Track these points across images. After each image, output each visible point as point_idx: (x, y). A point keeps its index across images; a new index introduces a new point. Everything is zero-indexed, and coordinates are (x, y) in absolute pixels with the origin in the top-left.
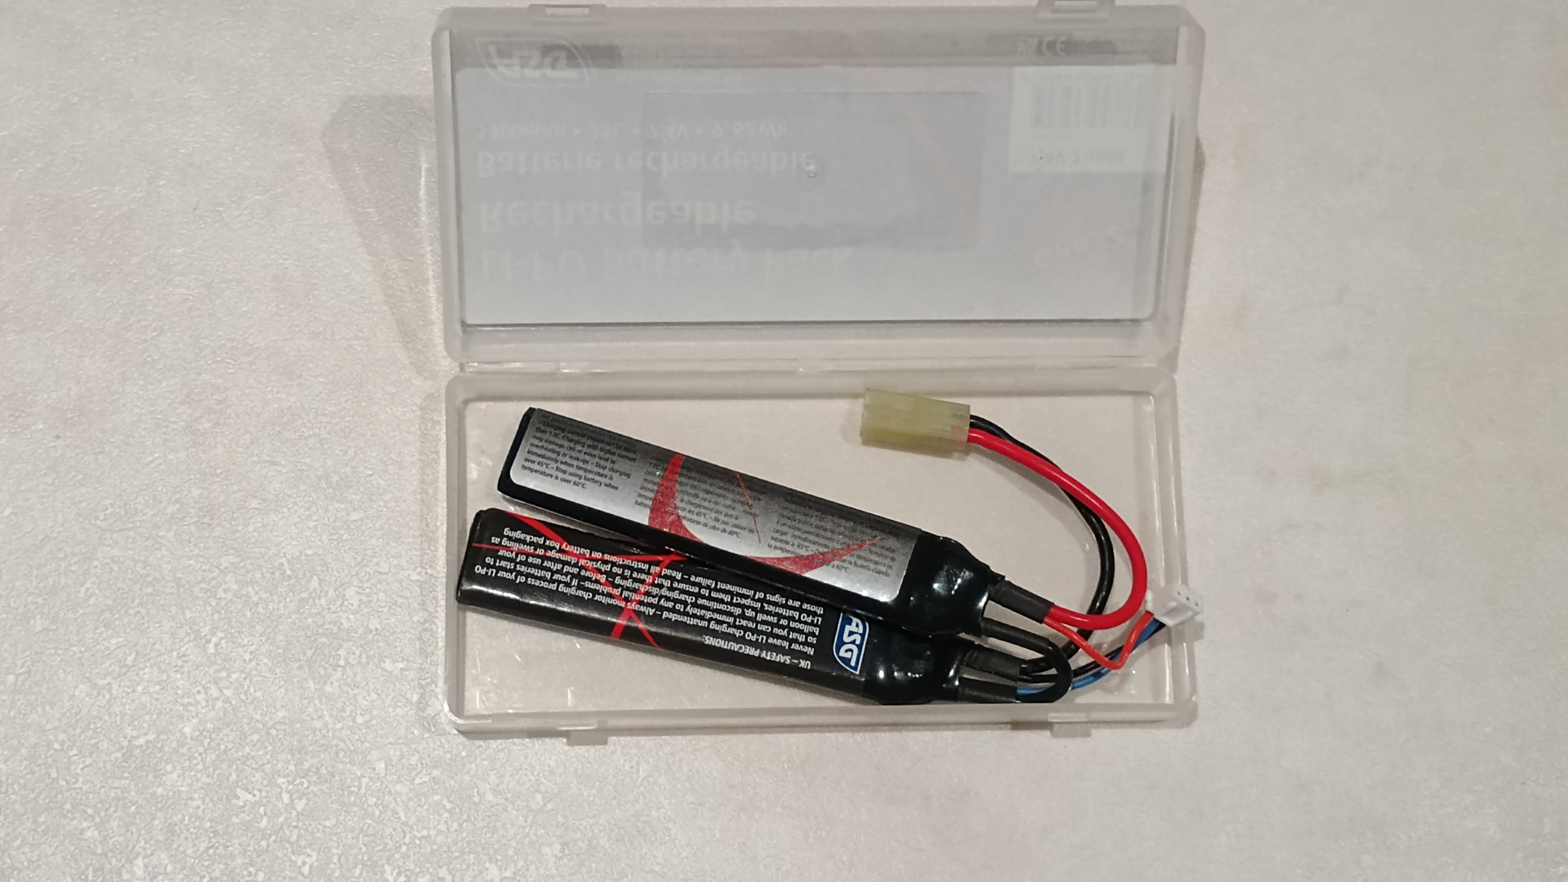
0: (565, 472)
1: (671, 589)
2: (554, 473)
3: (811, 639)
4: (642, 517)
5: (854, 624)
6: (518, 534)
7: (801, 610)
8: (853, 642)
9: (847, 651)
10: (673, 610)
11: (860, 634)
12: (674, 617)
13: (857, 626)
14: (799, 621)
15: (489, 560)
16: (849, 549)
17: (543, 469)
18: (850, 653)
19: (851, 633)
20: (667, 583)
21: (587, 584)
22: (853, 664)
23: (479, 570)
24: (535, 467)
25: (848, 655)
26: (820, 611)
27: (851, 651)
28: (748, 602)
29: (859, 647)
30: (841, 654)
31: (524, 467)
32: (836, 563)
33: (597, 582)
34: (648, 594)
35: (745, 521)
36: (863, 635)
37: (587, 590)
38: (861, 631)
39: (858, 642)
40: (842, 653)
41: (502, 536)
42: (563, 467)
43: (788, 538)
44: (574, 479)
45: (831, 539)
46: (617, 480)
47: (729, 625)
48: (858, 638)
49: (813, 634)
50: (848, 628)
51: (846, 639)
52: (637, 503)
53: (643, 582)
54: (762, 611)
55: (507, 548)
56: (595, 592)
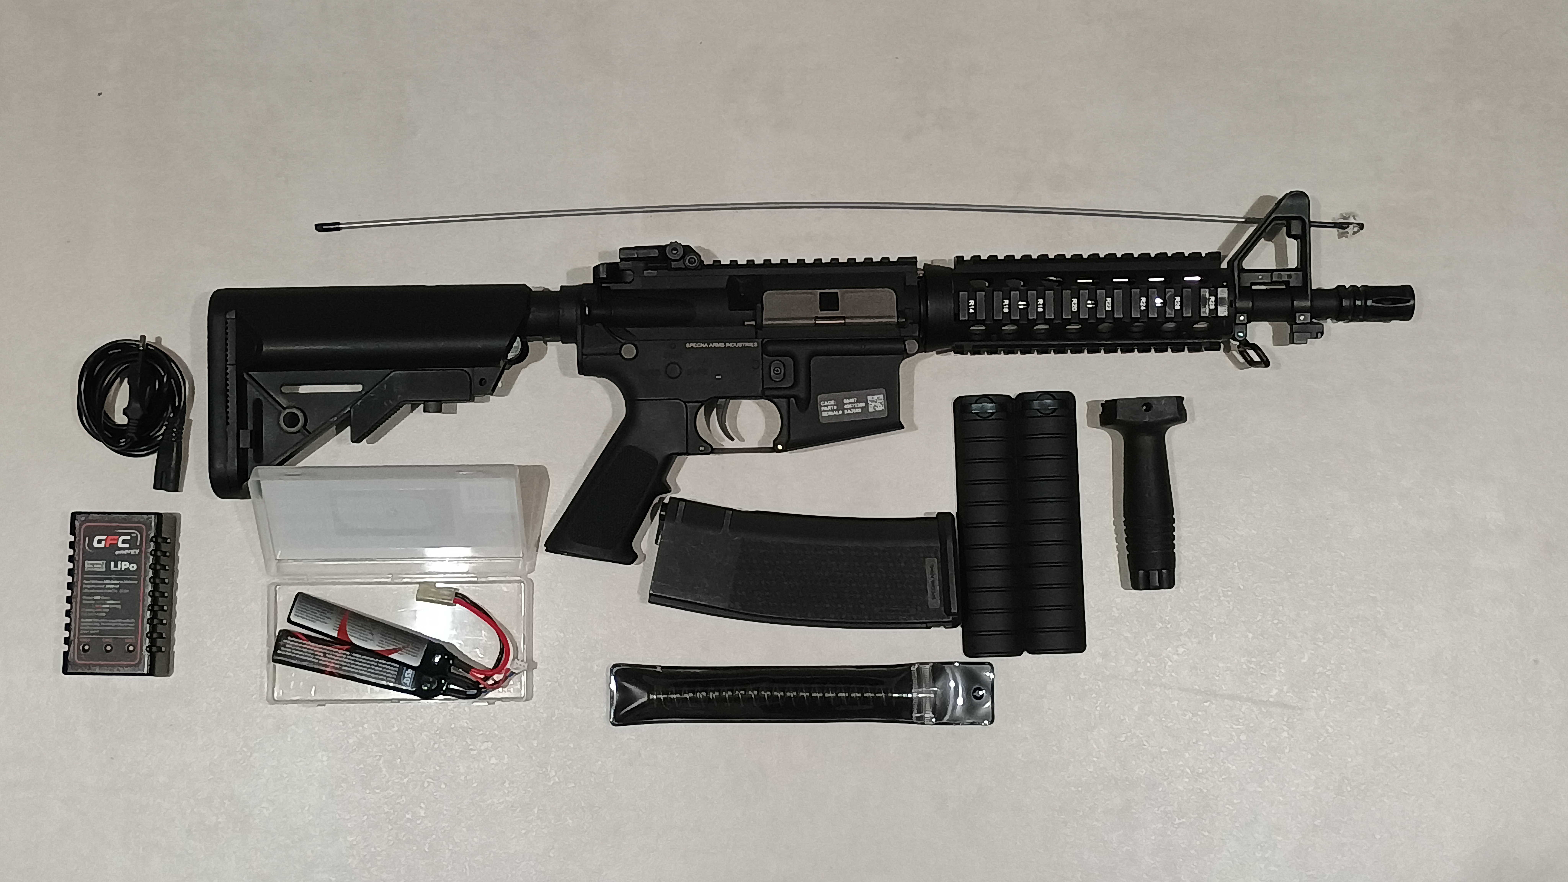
0: (309, 616)
1: (346, 658)
2: (306, 616)
4: (335, 634)
6: (293, 639)
7: (391, 666)
10: (346, 666)
12: (347, 668)
13: (410, 671)
14: (390, 670)
15: (282, 648)
16: (405, 646)
17: (302, 615)
19: (408, 674)
20: (345, 656)
21: (316, 657)
23: (279, 652)
24: (299, 614)
26: (398, 666)
27: (408, 680)
28: (372, 663)
29: (411, 679)
31: (295, 615)
32: (399, 652)
33: (320, 656)
34: (337, 660)
35: (370, 636)
36: (412, 675)
37: (317, 659)
40: (405, 681)
41: (287, 639)
42: (309, 614)
43: (384, 643)
45: (399, 644)
46: (327, 620)
47: (365, 671)
48: (410, 676)
49: (395, 675)
50: (407, 672)
51: (406, 676)
52: (334, 629)
53: (336, 656)
54: (377, 666)
55: (289, 644)
56: (319, 660)
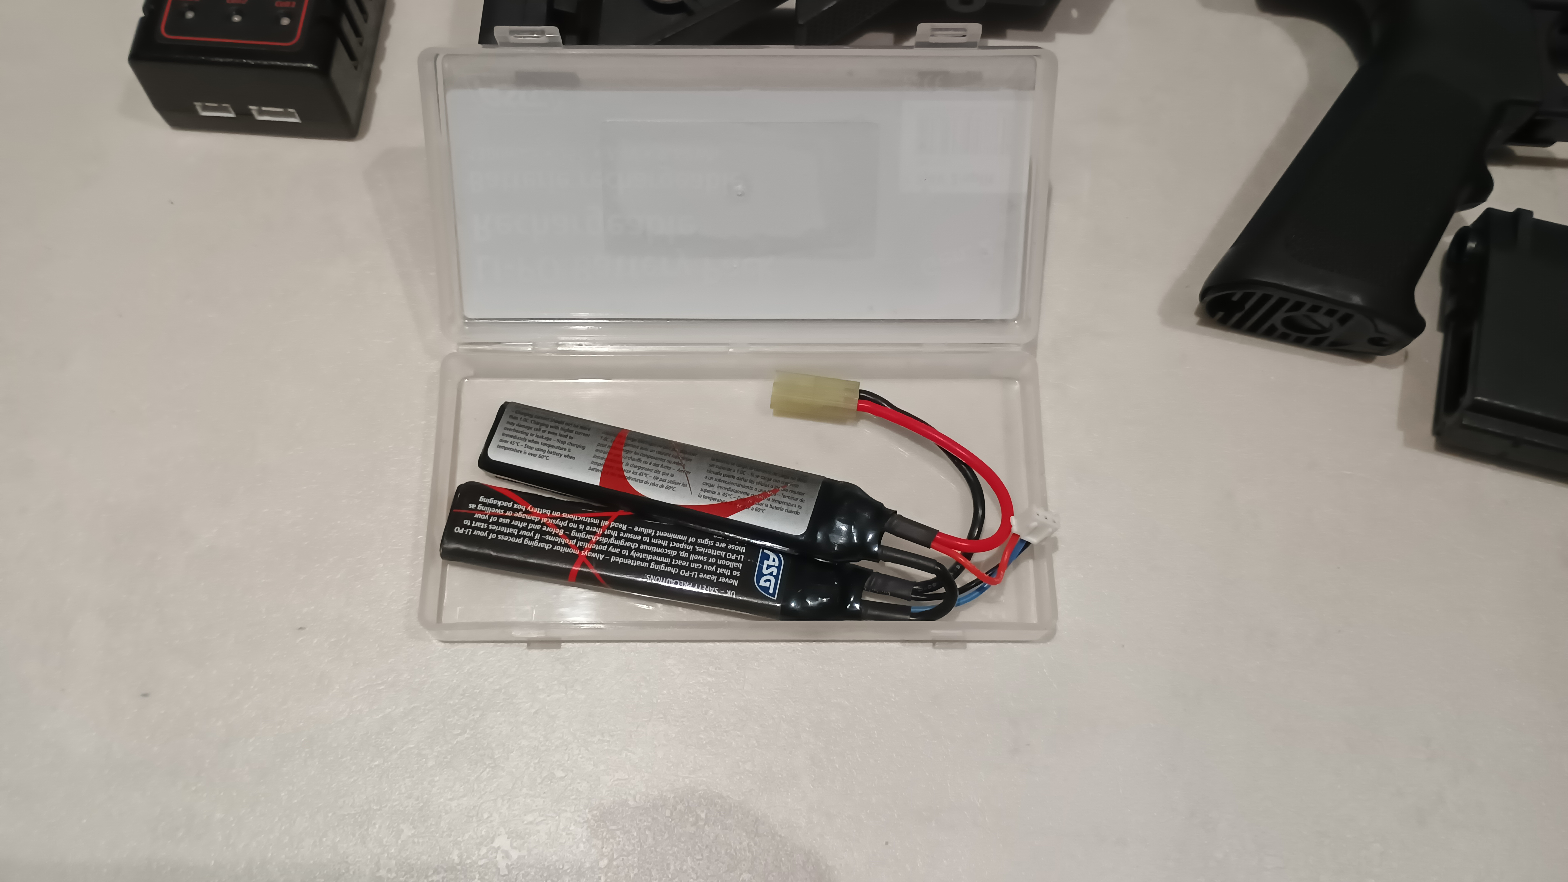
0: (531, 448)
1: (618, 538)
2: (523, 449)
3: (735, 573)
4: (594, 479)
5: (771, 559)
6: (491, 501)
7: (726, 550)
8: (771, 574)
9: (765, 581)
10: (619, 555)
11: (776, 567)
12: (620, 560)
13: (774, 560)
14: (725, 559)
15: (467, 522)
16: (765, 495)
17: (514, 447)
18: (768, 583)
19: (769, 567)
20: (615, 534)
21: (548, 537)
22: (771, 591)
23: (458, 530)
24: (508, 445)
25: (767, 584)
26: (743, 550)
27: (770, 581)
28: (682, 546)
29: (776, 577)
30: (760, 584)
31: (499, 447)
32: (755, 506)
33: (556, 535)
34: (598, 543)
35: (679, 478)
36: (778, 568)
37: (548, 542)
38: (777, 565)
39: (775, 574)
40: (762, 583)
41: (477, 503)
42: (530, 444)
43: (715, 489)
44: (539, 453)
46: (574, 451)
47: (667, 565)
48: (775, 570)
49: (737, 569)
50: (766, 563)
51: (765, 571)
52: (591, 469)
53: (594, 533)
54: (694, 552)
55: (481, 512)
56: (554, 543)
